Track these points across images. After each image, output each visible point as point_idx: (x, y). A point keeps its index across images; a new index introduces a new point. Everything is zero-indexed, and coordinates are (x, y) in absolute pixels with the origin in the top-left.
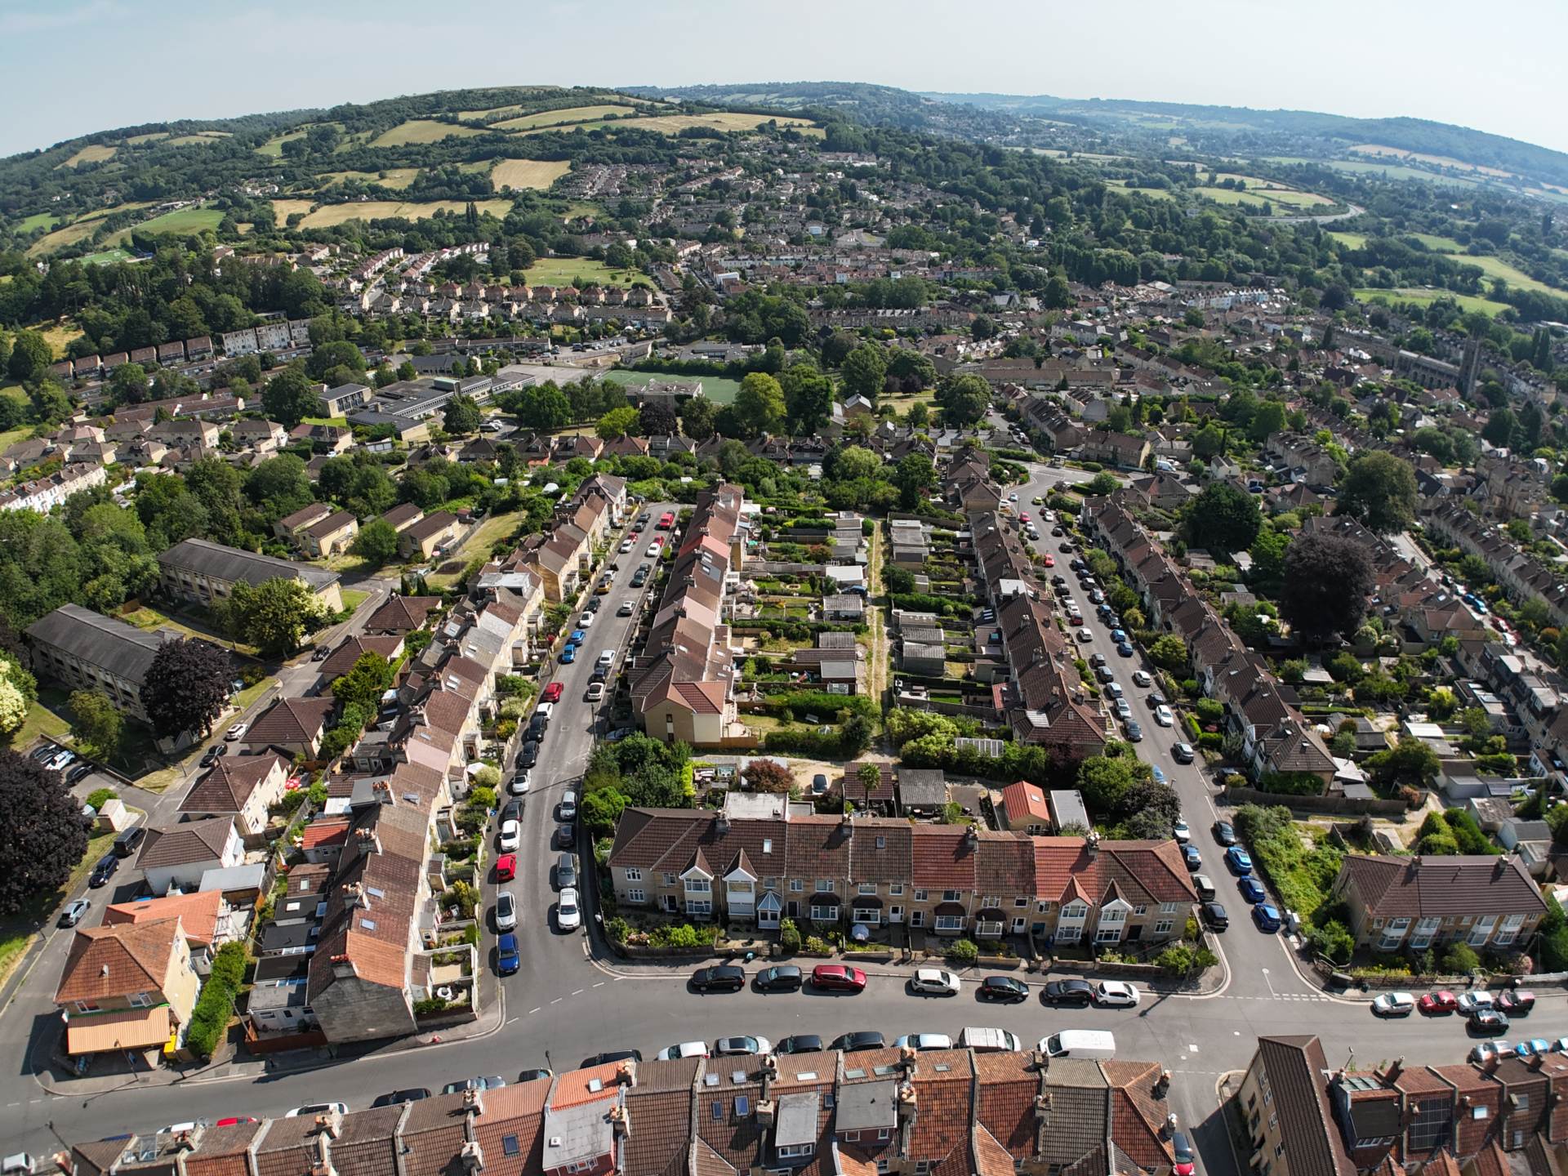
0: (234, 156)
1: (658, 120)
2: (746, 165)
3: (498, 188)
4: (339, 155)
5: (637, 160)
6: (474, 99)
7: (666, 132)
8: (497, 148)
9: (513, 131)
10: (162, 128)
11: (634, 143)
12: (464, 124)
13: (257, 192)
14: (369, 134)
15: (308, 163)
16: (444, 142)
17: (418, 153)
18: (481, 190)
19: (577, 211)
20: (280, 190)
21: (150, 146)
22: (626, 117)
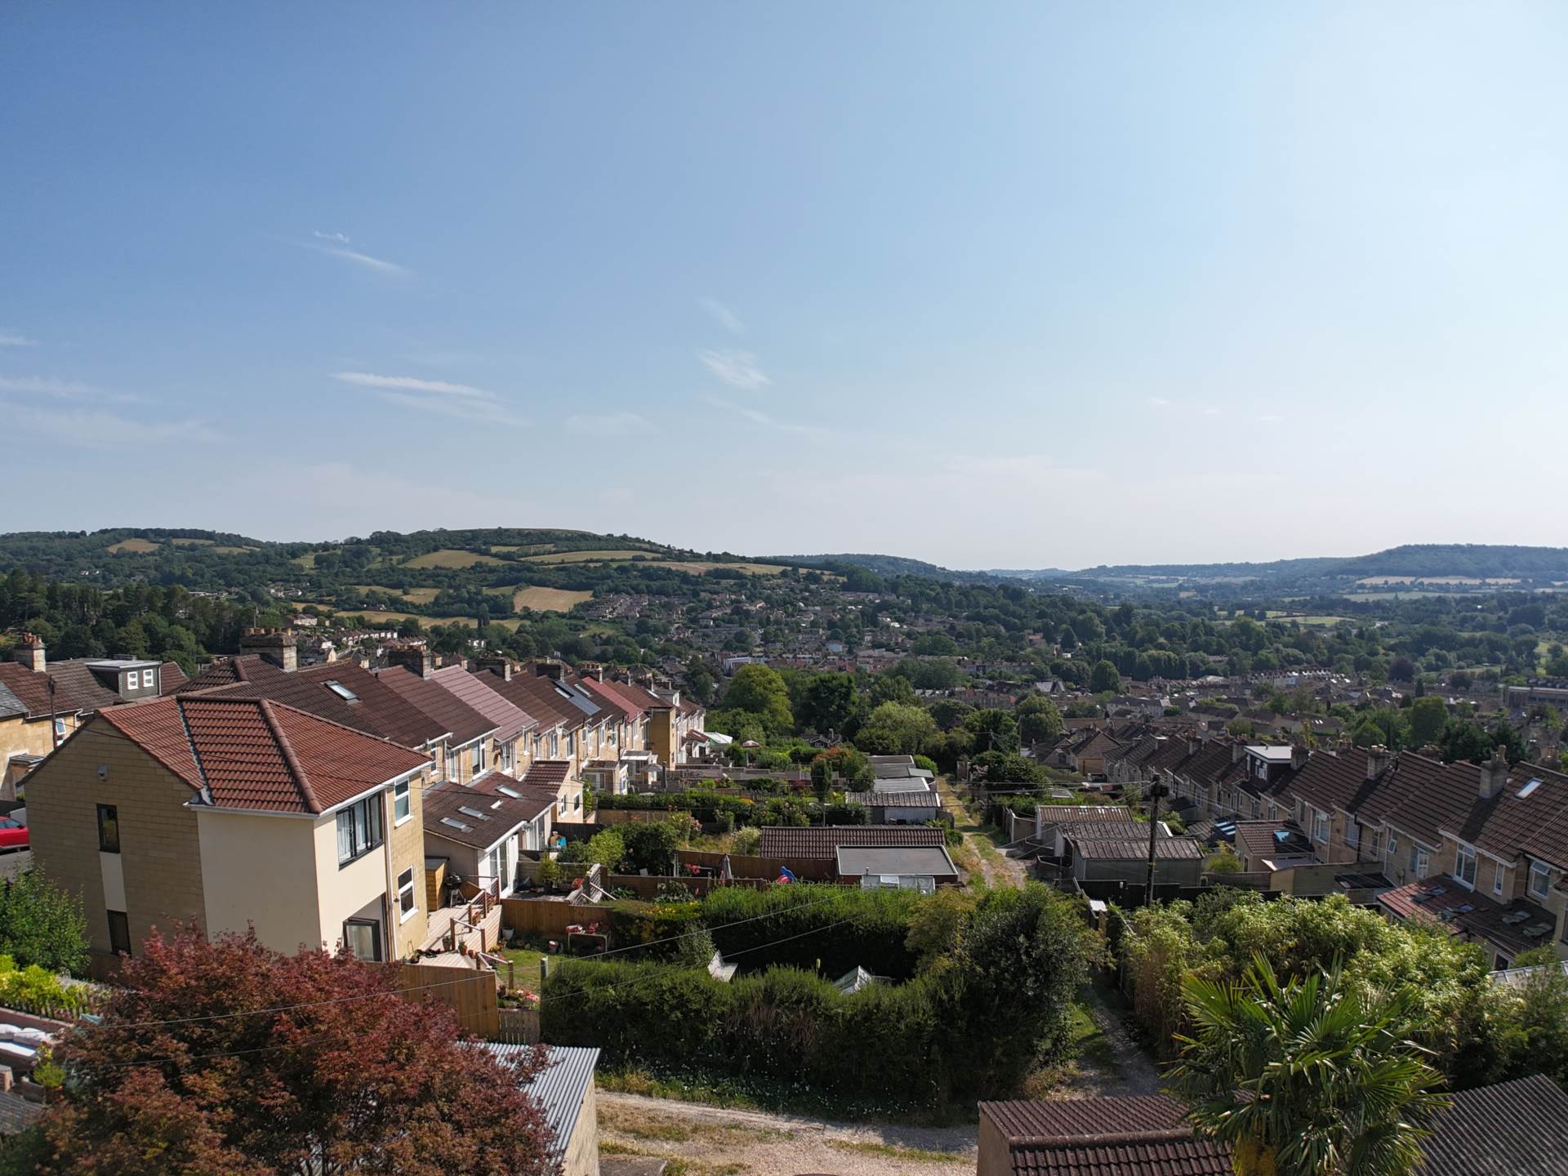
0: (267, 562)
1: (685, 564)
2: (767, 600)
3: (518, 610)
4: (368, 571)
5: (661, 592)
6: (509, 536)
7: (692, 572)
8: (524, 576)
9: (542, 563)
10: (210, 536)
11: (660, 578)
12: (495, 555)
13: (281, 594)
14: (401, 557)
15: (336, 575)
16: (472, 568)
17: (446, 576)
18: (502, 610)
19: (594, 629)
20: (303, 594)
21: (193, 548)
22: (654, 559)
